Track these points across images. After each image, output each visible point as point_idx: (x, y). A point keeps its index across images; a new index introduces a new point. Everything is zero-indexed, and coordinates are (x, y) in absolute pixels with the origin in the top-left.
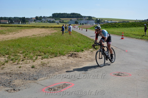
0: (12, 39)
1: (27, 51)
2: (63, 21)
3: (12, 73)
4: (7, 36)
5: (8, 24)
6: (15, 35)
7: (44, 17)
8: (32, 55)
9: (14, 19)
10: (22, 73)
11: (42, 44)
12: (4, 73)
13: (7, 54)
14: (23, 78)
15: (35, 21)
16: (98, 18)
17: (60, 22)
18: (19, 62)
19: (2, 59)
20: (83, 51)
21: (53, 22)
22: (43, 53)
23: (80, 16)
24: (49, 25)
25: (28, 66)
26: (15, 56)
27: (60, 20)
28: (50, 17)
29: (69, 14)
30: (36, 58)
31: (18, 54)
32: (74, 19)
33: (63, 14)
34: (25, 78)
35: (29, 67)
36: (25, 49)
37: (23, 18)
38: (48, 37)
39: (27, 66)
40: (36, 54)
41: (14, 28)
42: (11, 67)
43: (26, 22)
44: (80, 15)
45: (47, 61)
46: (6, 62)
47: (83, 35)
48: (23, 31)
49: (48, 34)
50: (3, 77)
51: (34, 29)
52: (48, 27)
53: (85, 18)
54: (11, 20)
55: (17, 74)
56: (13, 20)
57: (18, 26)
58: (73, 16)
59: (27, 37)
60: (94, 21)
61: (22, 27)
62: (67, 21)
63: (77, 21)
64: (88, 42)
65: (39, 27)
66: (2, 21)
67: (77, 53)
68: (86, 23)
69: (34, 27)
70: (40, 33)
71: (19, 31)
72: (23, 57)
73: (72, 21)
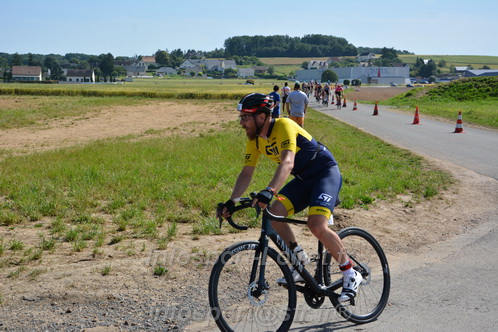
0: (63, 146)
1: (131, 202)
2: (270, 71)
3: (74, 296)
4: (42, 135)
5: (43, 82)
6: (73, 130)
7: (192, 55)
8: (149, 217)
9: (66, 62)
10: (117, 296)
11: (191, 170)
12: (42, 298)
13: (48, 212)
14: (121, 322)
15: (151, 68)
16: (426, 57)
17: (259, 75)
18: (100, 250)
19: (29, 235)
20: (367, 201)
21: (230, 74)
22: (195, 212)
23: (344, 49)
24: (211, 88)
25: (139, 265)
26: (80, 221)
27: (260, 68)
28: (216, 54)
29: (297, 39)
30: (171, 234)
31: (93, 215)
32: (318, 60)
33: (270, 39)
34: (130, 323)
35: (145, 270)
36: (121, 194)
37: (102, 57)
38: (210, 139)
39: (135, 268)
40: (169, 213)
41: (67, 99)
42: (68, 272)
43: (115, 75)
44: (343, 42)
45: (217, 247)
46: (45, 249)
47: (360, 132)
48: (106, 112)
49: (209, 127)
50: (35, 313)
51: (152, 106)
52: (206, 97)
53: (368, 57)
54: (55, 68)
55: (94, 302)
56: (64, 67)
57: (84, 94)
58: (313, 49)
59: (123, 138)
60: (407, 68)
61: (101, 95)
62: (287, 71)
63: (333, 70)
64: (385, 165)
65: (169, 97)
66: (19, 71)
67: (346, 211)
68: (369, 79)
69: (152, 96)
70: (177, 123)
71: (89, 115)
72: (116, 227)
73: (310, 71)
